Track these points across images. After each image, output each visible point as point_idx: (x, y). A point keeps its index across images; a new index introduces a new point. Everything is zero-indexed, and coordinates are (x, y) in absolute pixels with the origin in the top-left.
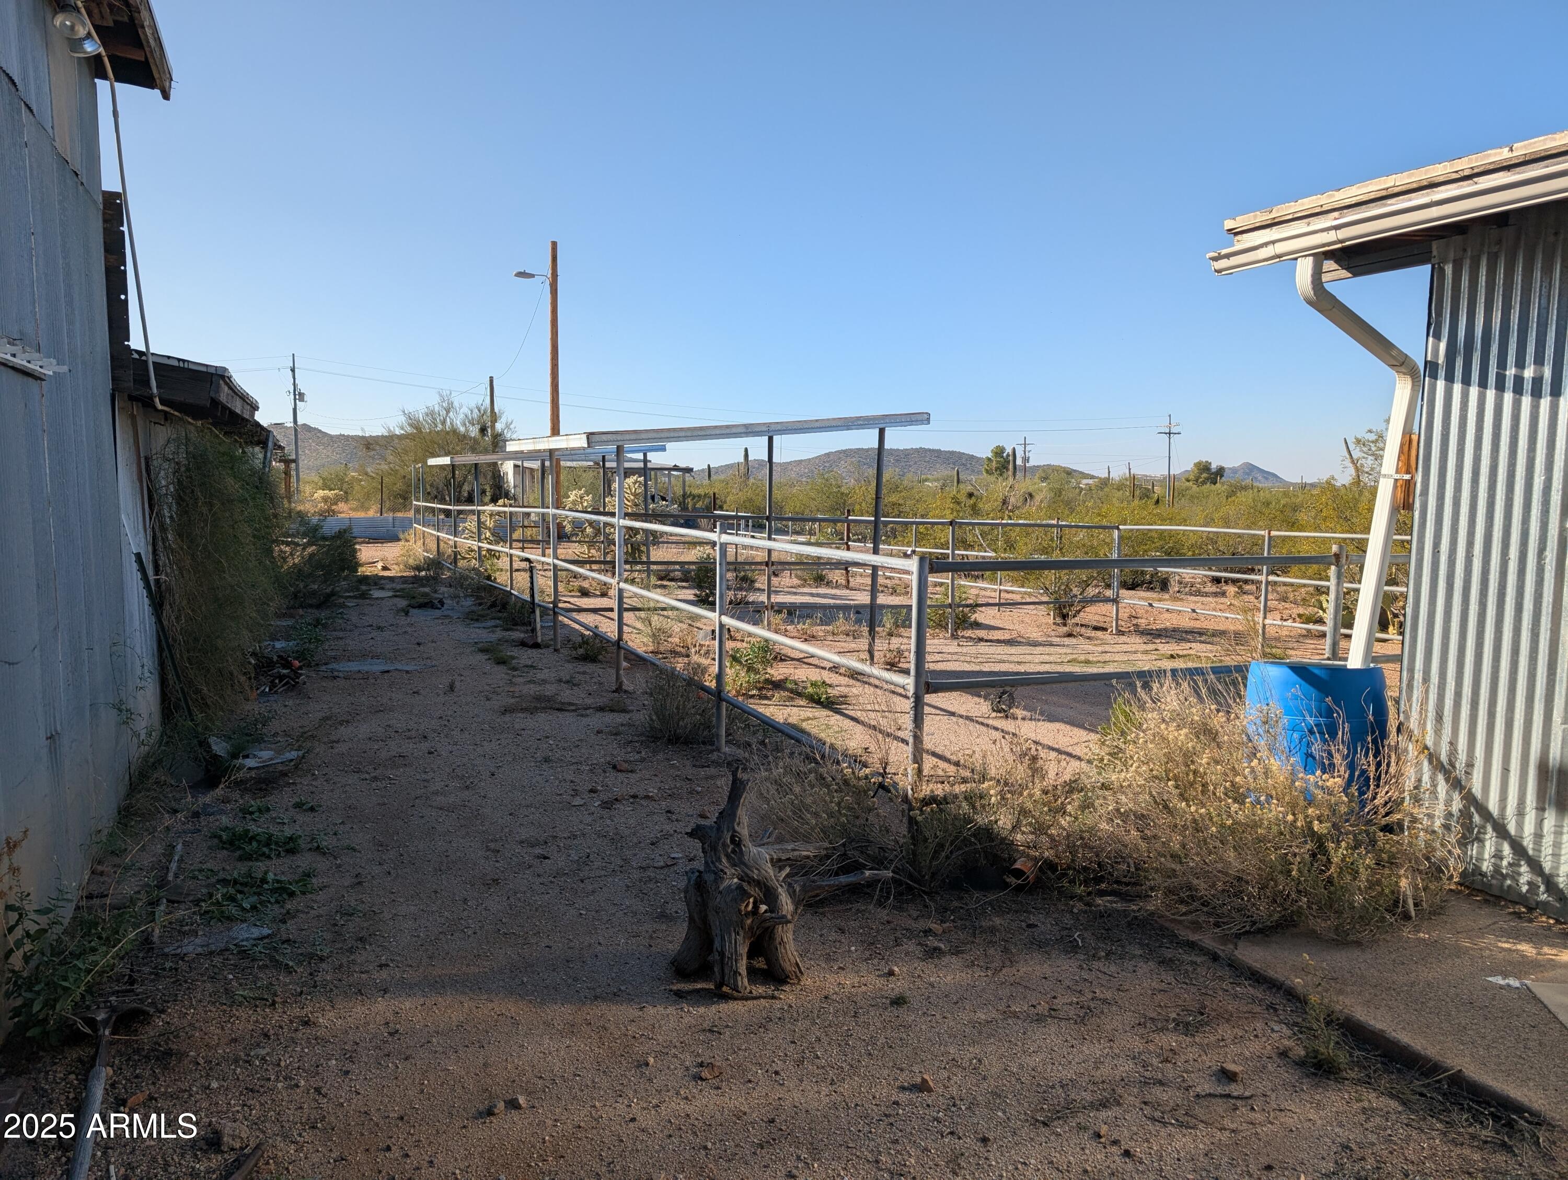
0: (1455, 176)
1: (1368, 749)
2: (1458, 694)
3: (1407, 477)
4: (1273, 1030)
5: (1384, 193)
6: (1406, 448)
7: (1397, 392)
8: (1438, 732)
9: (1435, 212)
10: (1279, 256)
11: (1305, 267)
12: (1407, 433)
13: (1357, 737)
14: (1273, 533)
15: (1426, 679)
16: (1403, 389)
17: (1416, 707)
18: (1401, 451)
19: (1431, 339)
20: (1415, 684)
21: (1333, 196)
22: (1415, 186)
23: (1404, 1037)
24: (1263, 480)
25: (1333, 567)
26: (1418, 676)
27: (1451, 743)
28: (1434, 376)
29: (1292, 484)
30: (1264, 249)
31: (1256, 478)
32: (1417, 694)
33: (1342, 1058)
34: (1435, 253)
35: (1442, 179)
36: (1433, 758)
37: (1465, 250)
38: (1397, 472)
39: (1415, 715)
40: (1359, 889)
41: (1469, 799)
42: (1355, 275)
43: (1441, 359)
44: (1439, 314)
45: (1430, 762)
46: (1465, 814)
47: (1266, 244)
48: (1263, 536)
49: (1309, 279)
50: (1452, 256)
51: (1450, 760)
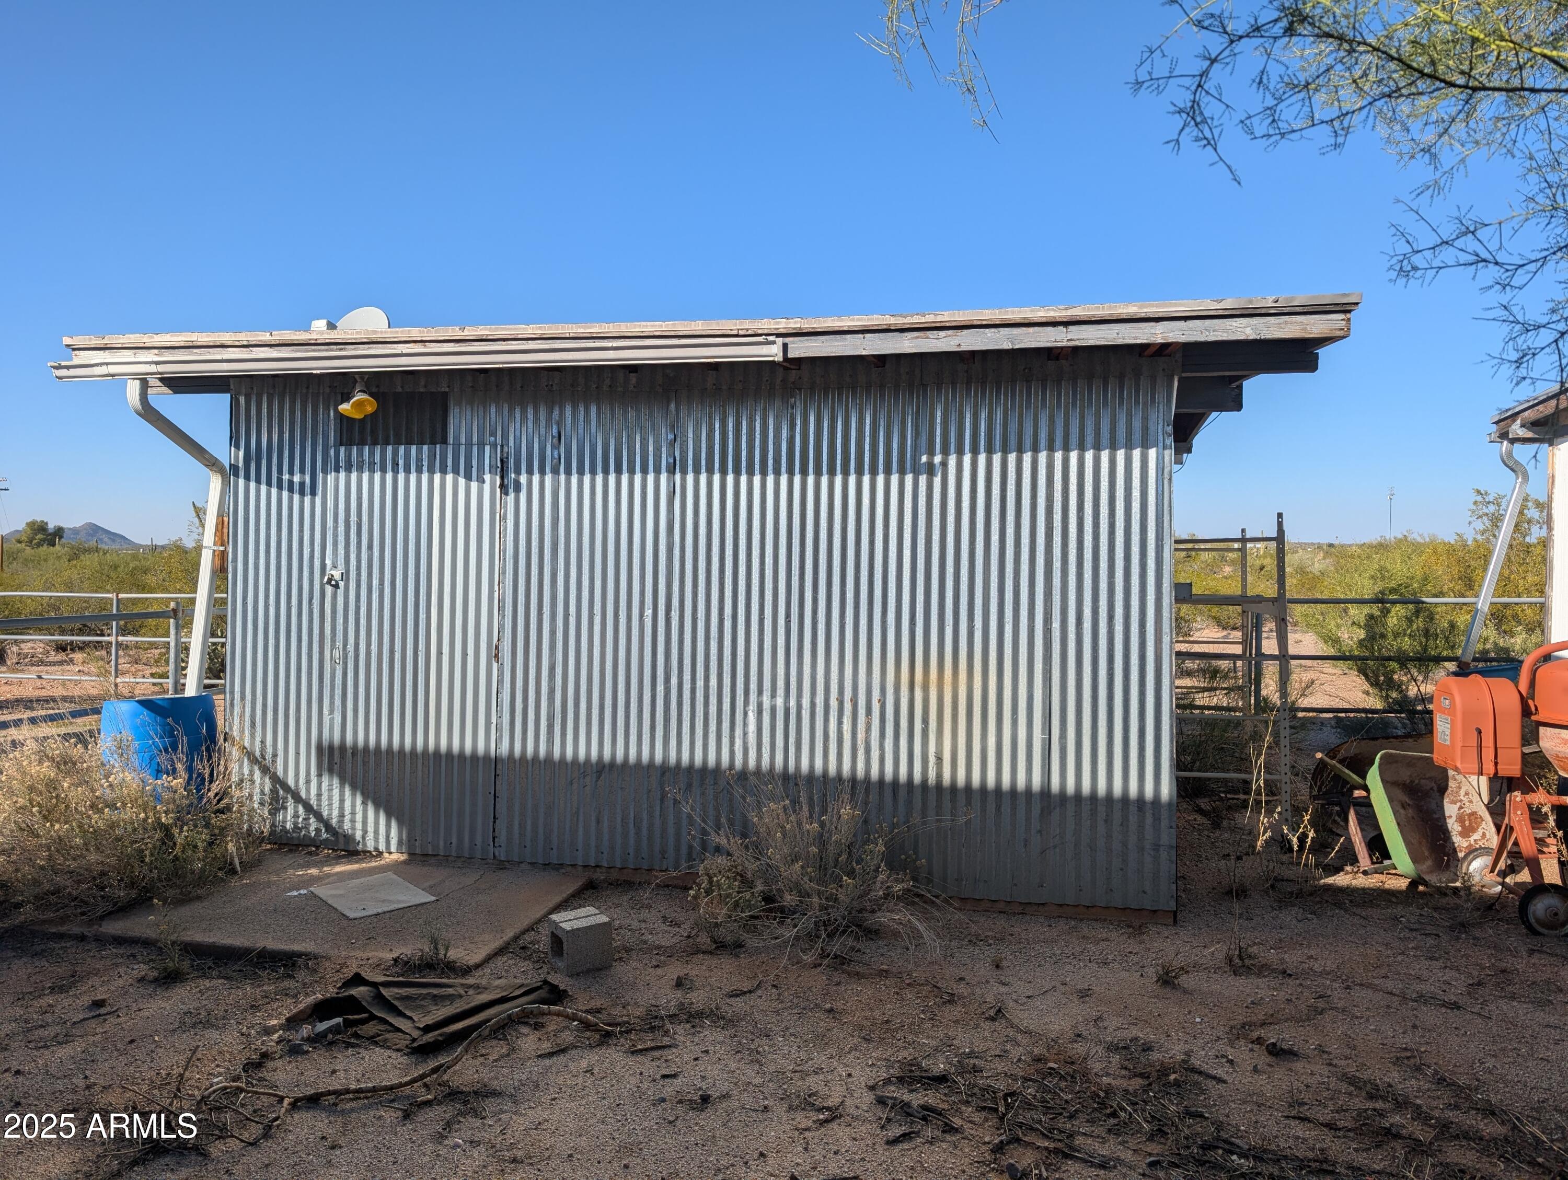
0: (237, 343)
1: (202, 756)
2: (265, 705)
3: (222, 548)
4: (133, 969)
5: (191, 344)
6: (220, 527)
7: (211, 484)
8: (253, 735)
9: (225, 366)
10: (113, 375)
11: (133, 388)
12: (220, 515)
13: (193, 749)
14: (121, 596)
15: (243, 698)
16: (215, 483)
17: (237, 720)
18: (217, 530)
19: (233, 449)
20: (235, 702)
21: (153, 338)
22: (211, 344)
23: (229, 942)
24: (109, 542)
25: (172, 620)
26: (237, 696)
27: (262, 742)
28: (237, 475)
29: (141, 546)
30: (99, 368)
31: (101, 540)
32: (237, 710)
33: (186, 965)
34: (232, 387)
35: (229, 343)
36: (250, 755)
37: (252, 388)
38: (215, 545)
39: (236, 728)
40: (199, 859)
41: (275, 779)
42: (175, 393)
43: (241, 464)
44: (238, 431)
45: (249, 759)
46: (274, 791)
47: (101, 364)
48: (112, 599)
49: (138, 397)
50: (244, 391)
51: (262, 755)
